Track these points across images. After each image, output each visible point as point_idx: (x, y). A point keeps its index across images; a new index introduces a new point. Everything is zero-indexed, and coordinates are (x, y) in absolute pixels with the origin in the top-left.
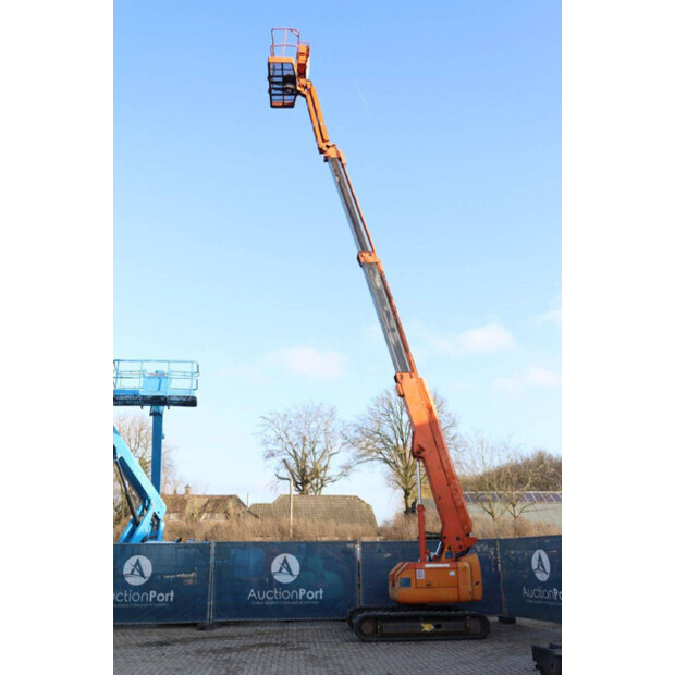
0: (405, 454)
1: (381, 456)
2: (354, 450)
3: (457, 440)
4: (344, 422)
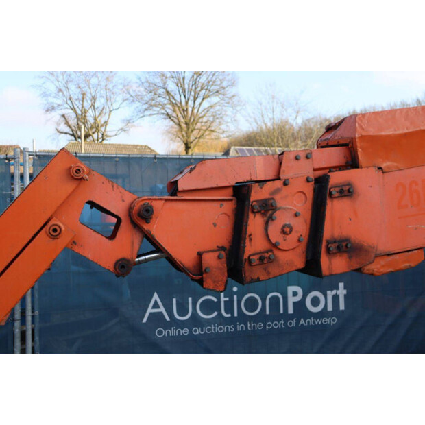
0: (187, 110)
1: (163, 111)
2: (137, 104)
3: (235, 99)
4: (125, 80)
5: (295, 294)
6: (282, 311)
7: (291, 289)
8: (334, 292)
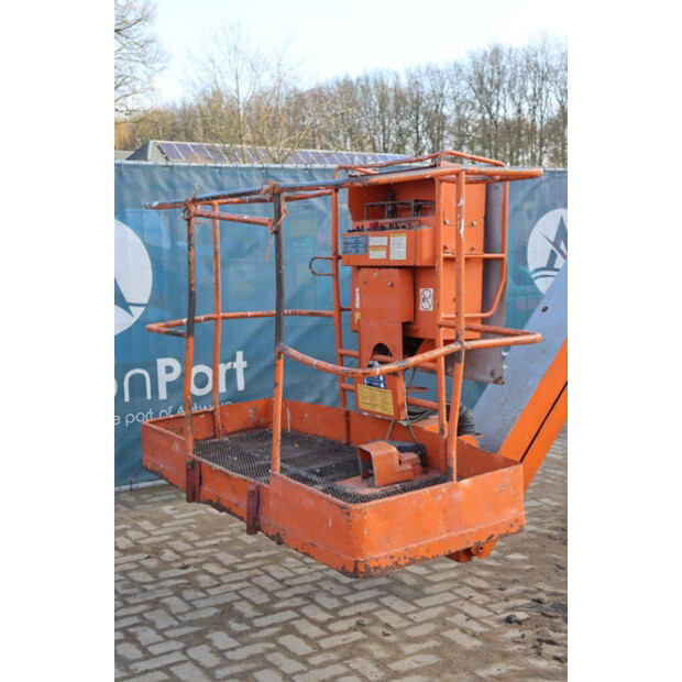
5: (169, 370)
6: (149, 397)
7: (162, 363)
8: (229, 365)
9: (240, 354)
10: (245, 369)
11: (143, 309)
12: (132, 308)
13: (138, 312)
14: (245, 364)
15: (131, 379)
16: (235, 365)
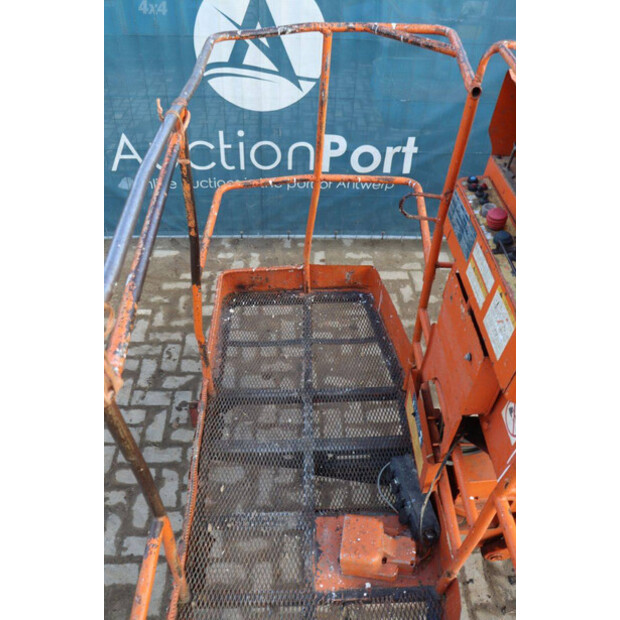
9: (411, 140)
10: (414, 155)
11: (312, 84)
12: (301, 82)
13: (307, 87)
14: (416, 150)
15: (295, 150)
16: (405, 150)
